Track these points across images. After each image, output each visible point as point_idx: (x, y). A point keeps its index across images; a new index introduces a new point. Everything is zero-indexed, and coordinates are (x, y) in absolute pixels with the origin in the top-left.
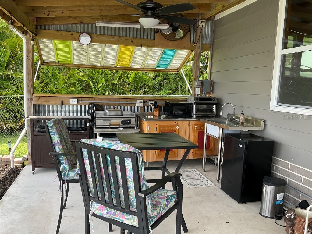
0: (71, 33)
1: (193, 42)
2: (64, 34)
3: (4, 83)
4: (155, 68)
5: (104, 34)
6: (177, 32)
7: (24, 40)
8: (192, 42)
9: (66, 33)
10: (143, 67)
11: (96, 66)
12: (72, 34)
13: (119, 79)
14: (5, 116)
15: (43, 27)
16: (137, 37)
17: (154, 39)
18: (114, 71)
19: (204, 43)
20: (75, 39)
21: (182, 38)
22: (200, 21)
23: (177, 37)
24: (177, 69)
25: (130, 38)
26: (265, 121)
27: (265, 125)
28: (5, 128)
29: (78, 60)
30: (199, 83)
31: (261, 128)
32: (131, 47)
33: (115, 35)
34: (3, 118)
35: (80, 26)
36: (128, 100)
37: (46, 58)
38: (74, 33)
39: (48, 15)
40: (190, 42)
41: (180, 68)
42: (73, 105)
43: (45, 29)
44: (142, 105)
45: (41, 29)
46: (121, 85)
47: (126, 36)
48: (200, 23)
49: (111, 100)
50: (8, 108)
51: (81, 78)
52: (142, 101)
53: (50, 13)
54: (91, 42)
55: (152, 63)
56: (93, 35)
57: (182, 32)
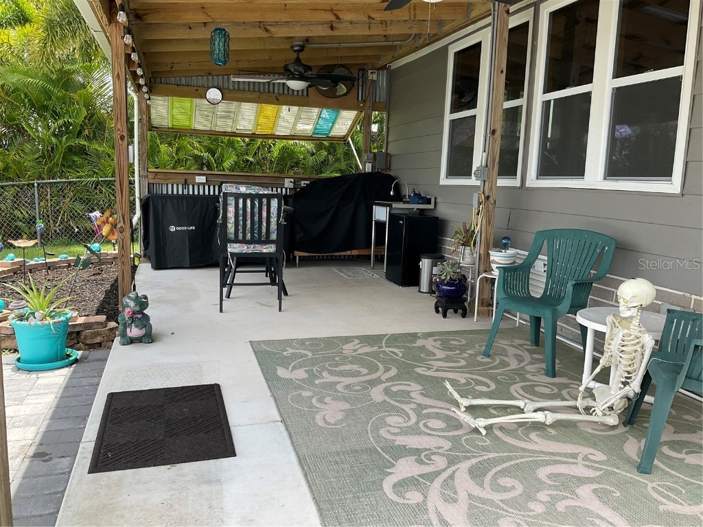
0: (195, 88)
1: (362, 99)
2: (186, 89)
3: (76, 159)
4: (310, 135)
5: (239, 89)
6: (337, 87)
7: (136, 99)
8: (360, 99)
9: (189, 88)
10: (292, 134)
11: (225, 132)
12: (197, 90)
13: (255, 154)
14: (76, 211)
15: (158, 80)
16: (283, 93)
17: (307, 95)
18: (247, 140)
19: (377, 100)
20: (200, 95)
21: (345, 94)
22: (370, 71)
23: (338, 94)
24: (344, 137)
25: (274, 95)
26: (435, 198)
27: (435, 203)
28: (76, 230)
29: (200, 124)
30: (370, 157)
31: (431, 206)
32: (277, 106)
33: (254, 91)
34: (73, 214)
35: (208, 79)
36: (273, 179)
37: (156, 121)
38: (198, 88)
39: (172, 68)
40: (358, 99)
41: (347, 135)
42: (199, 184)
43: (161, 83)
44: (291, 186)
45: (155, 83)
46: (258, 164)
47: (269, 92)
48: (369, 73)
49: (250, 178)
50: (81, 199)
51: (196, 152)
52: (292, 180)
53: (175, 65)
54: (222, 99)
55: (306, 128)
56: (224, 91)
57: (344, 87)
